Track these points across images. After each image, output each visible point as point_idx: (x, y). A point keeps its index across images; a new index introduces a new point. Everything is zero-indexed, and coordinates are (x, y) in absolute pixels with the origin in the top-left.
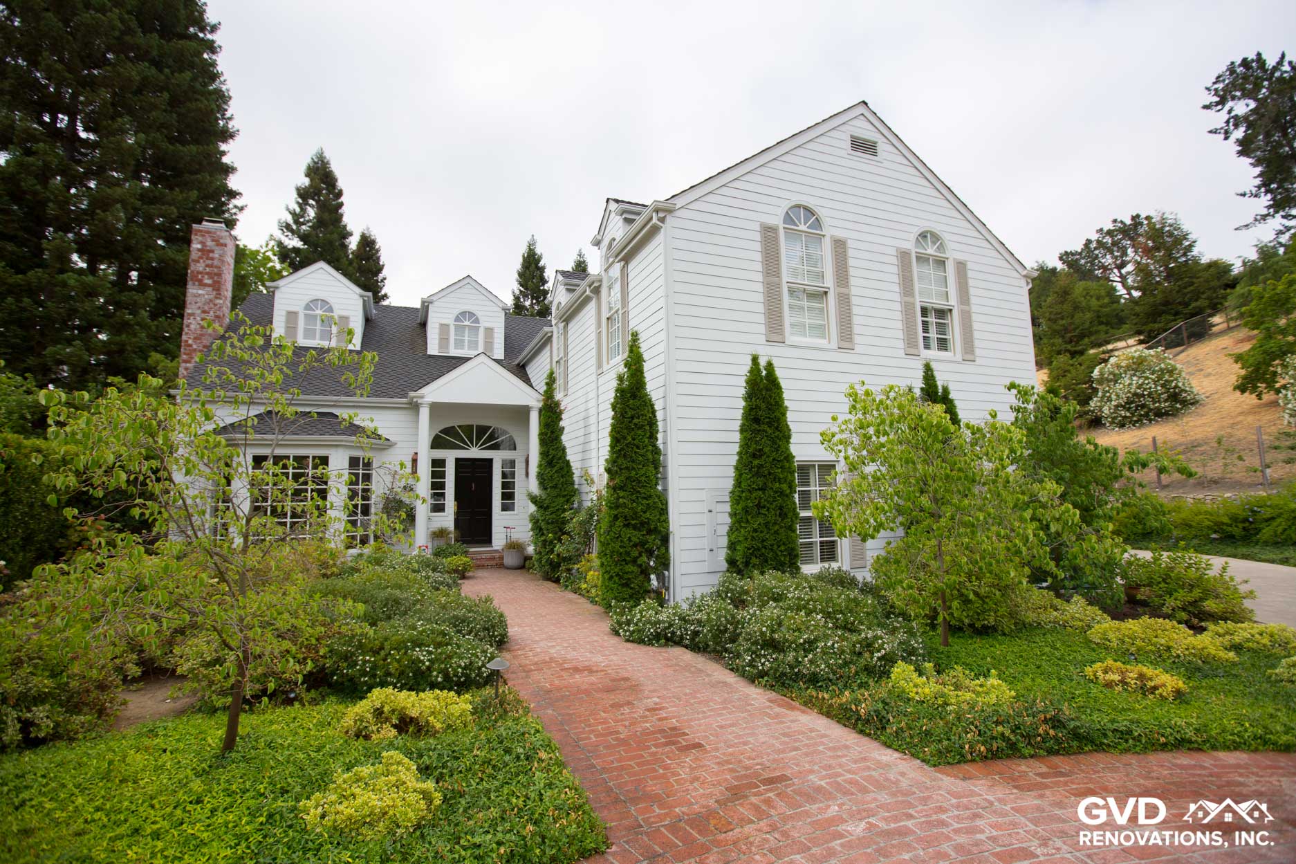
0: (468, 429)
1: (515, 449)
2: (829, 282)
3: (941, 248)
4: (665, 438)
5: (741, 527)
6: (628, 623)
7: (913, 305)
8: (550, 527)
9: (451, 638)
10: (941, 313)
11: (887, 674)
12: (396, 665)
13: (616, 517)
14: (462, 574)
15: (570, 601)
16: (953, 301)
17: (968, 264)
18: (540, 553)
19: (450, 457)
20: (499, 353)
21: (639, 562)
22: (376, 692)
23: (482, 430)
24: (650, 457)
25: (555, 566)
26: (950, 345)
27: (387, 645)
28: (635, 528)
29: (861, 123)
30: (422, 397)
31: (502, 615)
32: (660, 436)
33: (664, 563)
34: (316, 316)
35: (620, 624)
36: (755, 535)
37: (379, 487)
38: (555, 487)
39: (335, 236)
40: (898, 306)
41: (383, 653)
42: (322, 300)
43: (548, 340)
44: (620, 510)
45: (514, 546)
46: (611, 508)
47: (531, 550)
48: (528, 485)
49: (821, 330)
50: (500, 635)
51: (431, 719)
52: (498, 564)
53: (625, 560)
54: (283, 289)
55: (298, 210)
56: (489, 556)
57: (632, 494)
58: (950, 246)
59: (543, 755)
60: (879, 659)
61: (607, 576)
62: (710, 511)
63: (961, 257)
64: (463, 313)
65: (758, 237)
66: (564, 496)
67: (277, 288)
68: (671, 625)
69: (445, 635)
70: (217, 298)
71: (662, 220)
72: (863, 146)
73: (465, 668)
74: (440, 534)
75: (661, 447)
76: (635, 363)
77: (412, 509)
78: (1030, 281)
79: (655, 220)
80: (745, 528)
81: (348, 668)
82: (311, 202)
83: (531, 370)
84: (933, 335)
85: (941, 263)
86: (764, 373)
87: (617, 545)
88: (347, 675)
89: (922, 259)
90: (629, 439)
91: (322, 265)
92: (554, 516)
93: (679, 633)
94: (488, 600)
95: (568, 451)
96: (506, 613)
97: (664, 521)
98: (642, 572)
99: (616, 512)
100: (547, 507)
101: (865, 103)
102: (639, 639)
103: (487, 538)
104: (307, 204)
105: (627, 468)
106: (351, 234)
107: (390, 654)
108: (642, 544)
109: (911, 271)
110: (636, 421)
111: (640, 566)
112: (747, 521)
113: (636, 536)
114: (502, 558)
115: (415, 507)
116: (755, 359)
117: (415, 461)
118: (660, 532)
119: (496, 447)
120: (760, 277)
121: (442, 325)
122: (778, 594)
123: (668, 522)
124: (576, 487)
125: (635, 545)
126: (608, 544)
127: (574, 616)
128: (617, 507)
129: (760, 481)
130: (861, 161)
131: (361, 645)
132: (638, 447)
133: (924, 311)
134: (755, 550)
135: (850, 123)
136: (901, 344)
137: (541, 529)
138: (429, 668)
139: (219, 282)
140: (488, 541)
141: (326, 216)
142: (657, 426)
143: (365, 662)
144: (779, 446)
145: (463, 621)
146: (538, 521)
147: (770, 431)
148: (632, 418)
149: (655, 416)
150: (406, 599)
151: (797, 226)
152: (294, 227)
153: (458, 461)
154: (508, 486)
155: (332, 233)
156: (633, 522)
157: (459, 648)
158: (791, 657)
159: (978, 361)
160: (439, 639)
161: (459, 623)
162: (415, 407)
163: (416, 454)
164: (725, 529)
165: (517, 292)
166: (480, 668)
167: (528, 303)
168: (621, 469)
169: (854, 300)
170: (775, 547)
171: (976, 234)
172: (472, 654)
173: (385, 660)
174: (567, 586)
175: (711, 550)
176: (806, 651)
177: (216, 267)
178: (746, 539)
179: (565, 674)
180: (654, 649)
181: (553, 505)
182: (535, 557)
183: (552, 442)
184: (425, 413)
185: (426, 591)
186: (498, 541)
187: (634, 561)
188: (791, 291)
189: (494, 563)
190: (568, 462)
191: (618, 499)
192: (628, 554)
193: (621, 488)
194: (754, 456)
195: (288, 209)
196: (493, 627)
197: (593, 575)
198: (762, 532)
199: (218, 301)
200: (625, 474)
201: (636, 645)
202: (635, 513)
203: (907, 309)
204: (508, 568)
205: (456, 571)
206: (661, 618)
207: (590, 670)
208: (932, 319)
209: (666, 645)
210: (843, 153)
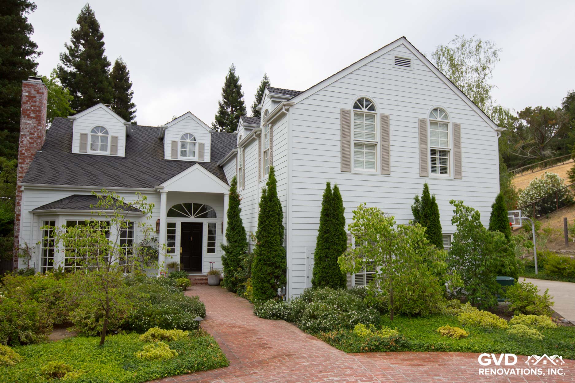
0: (188, 206)
1: (216, 217)
2: (378, 139)
3: (446, 117)
4: (286, 221)
5: (318, 266)
6: (261, 309)
7: (426, 149)
8: (232, 263)
9: (180, 312)
10: (444, 153)
11: (353, 328)
12: (158, 320)
13: (260, 260)
14: (185, 288)
15: (240, 302)
16: (451, 147)
17: (461, 125)
18: (227, 277)
19: (178, 221)
20: (207, 159)
21: (271, 282)
22: (151, 329)
23: (197, 206)
24: (278, 231)
25: (234, 284)
26: (448, 171)
27: (154, 313)
28: (269, 265)
29: (402, 49)
30: (162, 189)
31: (203, 305)
32: (283, 220)
33: (284, 283)
34: (98, 136)
35: (257, 310)
36: (323, 270)
37: (138, 238)
38: (235, 242)
39: (99, 66)
40: (417, 151)
41: (152, 316)
42: (101, 127)
43: (235, 156)
44: (262, 257)
45: (214, 273)
46: (258, 256)
47: (223, 275)
48: (222, 239)
49: (372, 164)
50: (202, 313)
51: (173, 337)
52: (205, 283)
53: (264, 281)
54: (78, 120)
55: (73, 47)
56: (200, 278)
57: (268, 249)
58: (450, 115)
59: (212, 345)
60: (352, 322)
61: (255, 289)
62: (308, 258)
63: (456, 121)
64: (186, 135)
65: (339, 116)
66: (240, 247)
67: (75, 119)
68: (279, 310)
69: (177, 310)
70: (39, 125)
71: (287, 110)
72: (402, 62)
73: (186, 323)
74: (172, 266)
75: (284, 225)
76: (272, 183)
77: (156, 251)
78: (500, 133)
79: (283, 110)
80: (320, 267)
81: (139, 321)
82: (83, 42)
83: (226, 170)
84: (438, 165)
85: (446, 125)
86: (332, 191)
87: (260, 274)
88: (138, 324)
89: (433, 123)
90: (267, 222)
91: (101, 105)
92: (234, 257)
93: (282, 314)
94: (197, 298)
95: (243, 221)
96: (205, 304)
97: (284, 262)
98: (272, 287)
99: (260, 258)
100: (231, 252)
101: (404, 37)
102: (265, 317)
103: (199, 268)
104: (80, 43)
105: (266, 236)
106: (109, 64)
107: (155, 317)
108: (272, 273)
109: (425, 131)
110: (271, 213)
111: (271, 284)
112: (320, 264)
113: (270, 270)
114: (207, 279)
115: (158, 250)
116: (328, 185)
117: (158, 224)
118: (282, 267)
119: (205, 216)
120: (339, 138)
121: (173, 142)
122: (324, 297)
123: (286, 263)
124: (248, 241)
125: (269, 274)
126: (256, 273)
127: (239, 308)
128: (261, 255)
129: (327, 245)
130: (401, 71)
131: (143, 313)
132: (272, 226)
133: (433, 152)
134: (324, 277)
135: (395, 50)
136: (418, 171)
137: (227, 264)
138: (171, 322)
139: (40, 116)
140: (199, 269)
141: (93, 51)
142: (282, 215)
143: (145, 320)
144: (338, 228)
145: (185, 307)
146: (226, 259)
147: (333, 221)
148: (269, 211)
149: (281, 210)
150: (159, 297)
151: (361, 109)
152: (71, 58)
153: (183, 224)
154: (212, 238)
155: (96, 64)
156: (268, 263)
157: (183, 315)
158: (318, 321)
159: (464, 179)
160: (176, 311)
161: (184, 306)
162: (158, 194)
163: (159, 220)
164: (313, 267)
165: (222, 103)
166: (192, 324)
167: (229, 110)
168: (263, 237)
169: (392, 148)
170: (333, 276)
171: (468, 108)
172: (189, 318)
173: (154, 319)
174: (240, 295)
175: (308, 277)
176: (325, 319)
177: (38, 107)
178: (320, 272)
179: (228, 328)
180: (271, 321)
181: (234, 251)
182: (224, 279)
183: (234, 217)
184: (164, 197)
185: (168, 294)
186: (206, 270)
187: (268, 282)
188: (356, 145)
189: (202, 282)
190: (243, 228)
191: (261, 251)
192: (265, 278)
193: (263, 246)
194: (325, 232)
195: (66, 46)
196: (199, 309)
197: (250, 288)
198: (327, 269)
199: (39, 127)
200: (265, 239)
201: (263, 319)
202: (269, 258)
203: (423, 152)
204: (210, 285)
205: (181, 286)
206: (275, 307)
207: (239, 327)
208: (438, 156)
209: (276, 319)
210: (391, 67)
